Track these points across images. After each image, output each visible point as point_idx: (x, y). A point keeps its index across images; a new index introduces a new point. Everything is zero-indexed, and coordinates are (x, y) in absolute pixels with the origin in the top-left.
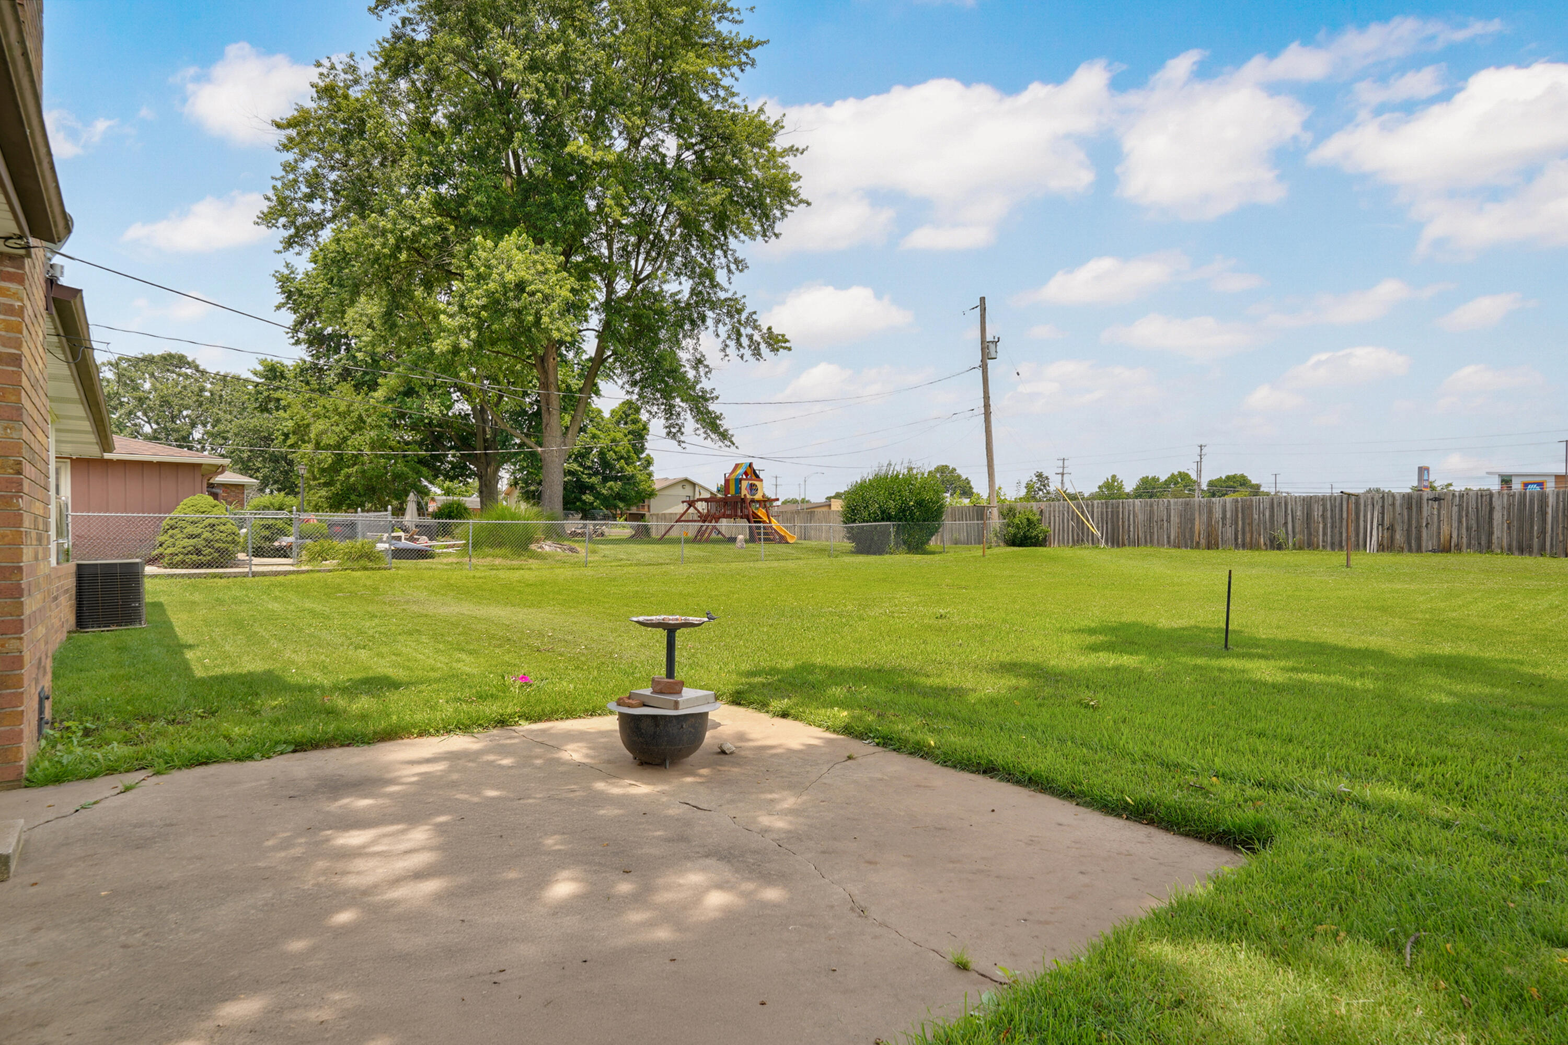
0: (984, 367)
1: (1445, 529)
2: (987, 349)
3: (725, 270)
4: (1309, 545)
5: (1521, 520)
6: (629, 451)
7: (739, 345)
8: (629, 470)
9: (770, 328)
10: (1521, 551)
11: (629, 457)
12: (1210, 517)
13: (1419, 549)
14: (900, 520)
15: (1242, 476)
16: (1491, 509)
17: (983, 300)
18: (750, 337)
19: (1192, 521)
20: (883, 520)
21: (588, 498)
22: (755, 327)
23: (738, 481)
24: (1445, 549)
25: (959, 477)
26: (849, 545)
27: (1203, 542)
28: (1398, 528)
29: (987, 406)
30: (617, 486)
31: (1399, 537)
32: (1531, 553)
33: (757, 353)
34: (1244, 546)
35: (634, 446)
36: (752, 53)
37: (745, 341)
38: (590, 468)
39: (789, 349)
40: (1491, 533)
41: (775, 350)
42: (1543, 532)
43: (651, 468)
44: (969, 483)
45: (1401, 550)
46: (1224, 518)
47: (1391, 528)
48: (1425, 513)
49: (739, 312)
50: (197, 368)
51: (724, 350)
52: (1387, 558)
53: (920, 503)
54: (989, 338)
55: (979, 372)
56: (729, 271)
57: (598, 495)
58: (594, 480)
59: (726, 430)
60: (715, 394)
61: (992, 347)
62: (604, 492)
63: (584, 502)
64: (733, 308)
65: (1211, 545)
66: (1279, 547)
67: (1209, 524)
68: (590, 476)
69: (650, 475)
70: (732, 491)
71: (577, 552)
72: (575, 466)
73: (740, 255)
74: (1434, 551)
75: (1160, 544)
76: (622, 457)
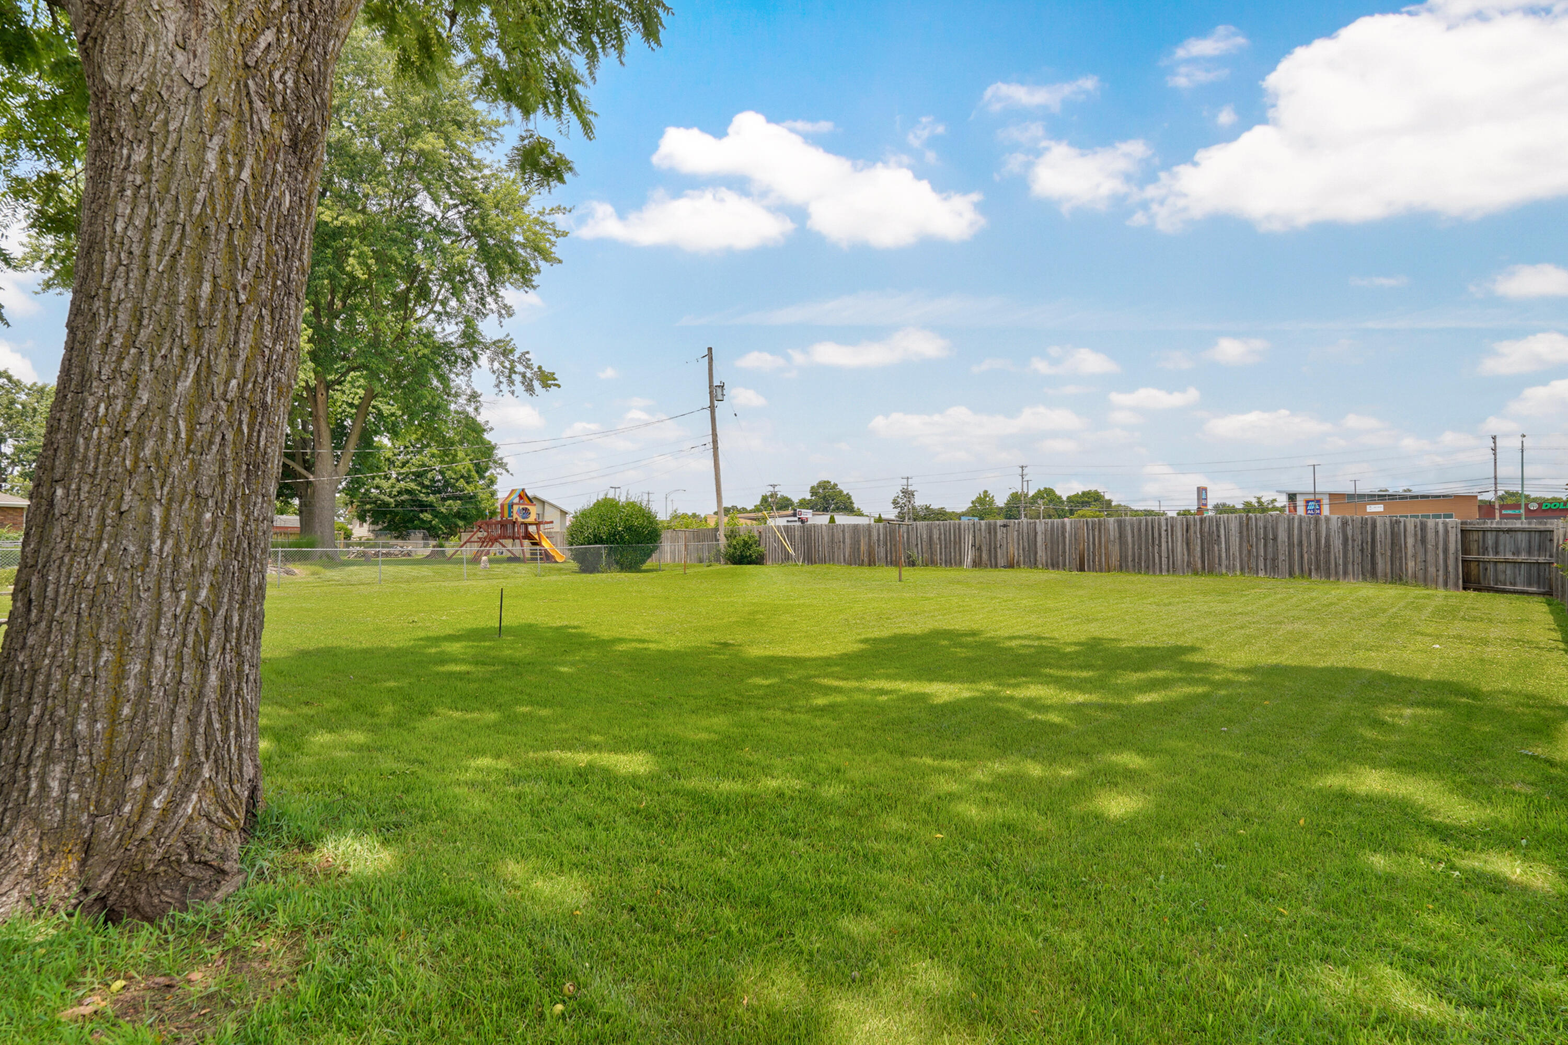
0: (712, 408)
1: (1011, 549)
2: (716, 392)
3: (496, 315)
4: (931, 562)
5: (1052, 543)
6: (469, 470)
7: (511, 382)
8: (469, 489)
9: (540, 368)
10: (1053, 566)
11: (470, 476)
12: (870, 539)
13: (996, 566)
14: (612, 543)
15: (1096, 492)
16: (1036, 533)
17: (710, 349)
18: (524, 375)
19: (859, 542)
20: (596, 543)
21: (426, 516)
22: (528, 367)
23: (511, 506)
24: (1010, 565)
25: (841, 492)
26: (574, 565)
27: (866, 559)
28: (984, 548)
29: (715, 442)
30: (456, 505)
31: (985, 556)
32: (1058, 568)
33: (530, 389)
34: (891, 563)
35: (477, 465)
36: (500, 130)
37: (517, 378)
38: (427, 487)
39: (559, 386)
40: (1036, 553)
41: (546, 386)
42: (1064, 552)
43: (495, 487)
44: (849, 498)
45: (986, 567)
46: (879, 540)
47: (980, 549)
48: (999, 536)
49: (512, 351)
50: (9, 379)
51: (497, 386)
52: (979, 573)
53: (629, 529)
54: (716, 383)
55: (708, 412)
56: (500, 315)
57: (436, 514)
58: (432, 498)
59: (501, 459)
60: (490, 425)
61: (719, 390)
62: (444, 510)
63: (423, 521)
64: (503, 349)
65: (871, 563)
66: (914, 565)
67: (870, 546)
68: (428, 494)
69: (493, 494)
70: (506, 515)
71: (293, 574)
72: (413, 485)
73: (508, 301)
74: (1005, 567)
75: (839, 562)
76: (462, 477)
